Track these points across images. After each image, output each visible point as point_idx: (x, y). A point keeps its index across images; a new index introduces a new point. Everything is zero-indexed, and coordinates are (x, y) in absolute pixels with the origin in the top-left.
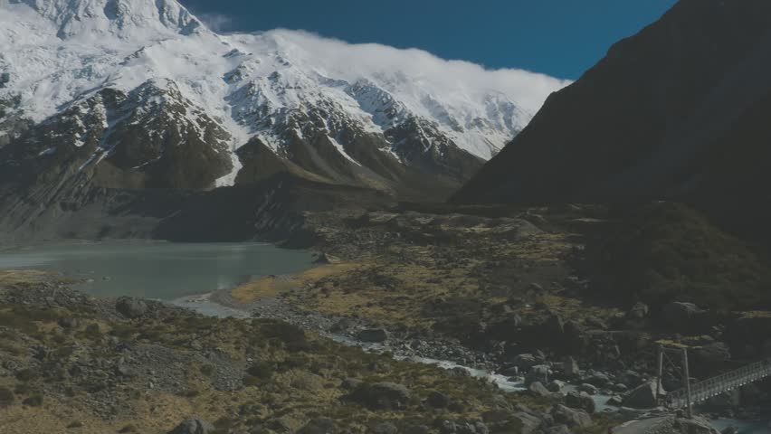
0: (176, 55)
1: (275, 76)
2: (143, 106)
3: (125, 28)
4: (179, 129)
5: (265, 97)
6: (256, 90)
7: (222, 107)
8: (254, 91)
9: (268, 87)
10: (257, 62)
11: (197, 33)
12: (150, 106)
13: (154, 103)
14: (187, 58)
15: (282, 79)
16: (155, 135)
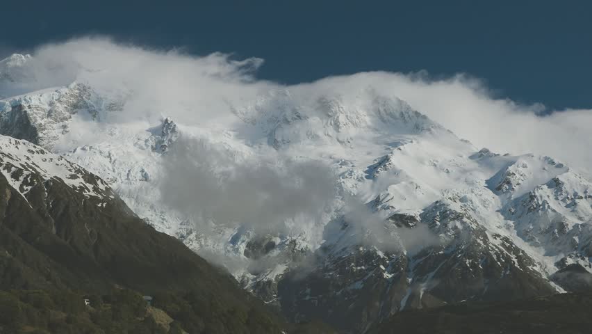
0: (421, 161)
1: (555, 184)
2: (445, 233)
3: (343, 129)
4: (495, 257)
5: (554, 211)
6: (540, 203)
7: (502, 224)
8: (538, 205)
9: (552, 197)
10: (525, 166)
11: (429, 130)
12: (452, 232)
13: (455, 228)
14: (435, 165)
15: (566, 187)
16: (473, 265)
